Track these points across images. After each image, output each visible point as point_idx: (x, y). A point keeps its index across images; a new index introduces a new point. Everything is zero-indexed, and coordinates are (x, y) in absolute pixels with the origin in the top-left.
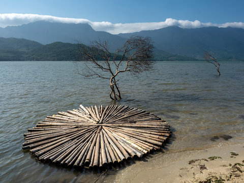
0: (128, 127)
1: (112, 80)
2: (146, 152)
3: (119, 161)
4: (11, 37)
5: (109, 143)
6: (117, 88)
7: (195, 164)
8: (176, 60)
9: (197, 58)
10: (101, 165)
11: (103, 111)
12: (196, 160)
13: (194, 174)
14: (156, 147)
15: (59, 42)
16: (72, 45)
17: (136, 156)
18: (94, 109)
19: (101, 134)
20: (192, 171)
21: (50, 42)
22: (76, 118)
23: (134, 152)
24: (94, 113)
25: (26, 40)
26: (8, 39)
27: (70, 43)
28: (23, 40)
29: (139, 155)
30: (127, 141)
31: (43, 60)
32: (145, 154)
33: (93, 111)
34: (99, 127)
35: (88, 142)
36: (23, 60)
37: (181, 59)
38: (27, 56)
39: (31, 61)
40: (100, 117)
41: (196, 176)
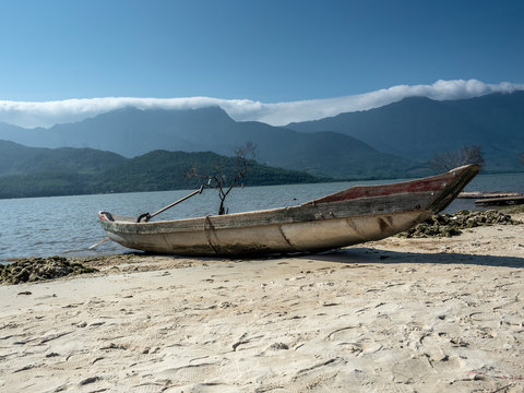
4: (63, 146)
15: (159, 151)
25: (92, 150)
28: (87, 150)
36: (89, 193)
38: (95, 183)
39: (104, 193)
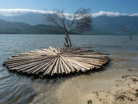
0: (78, 57)
1: (66, 35)
2: (89, 69)
3: (67, 72)
5: (62, 64)
6: (69, 40)
7: (127, 78)
8: (105, 34)
9: (116, 33)
10: (52, 74)
11: (63, 50)
12: (128, 76)
13: (128, 84)
14: (97, 67)
15: (40, 24)
17: (80, 71)
18: (58, 49)
19: (58, 59)
20: (127, 82)
22: (44, 52)
23: (79, 68)
24: (57, 50)
26: (14, 22)
29: (83, 70)
30: (76, 63)
32: (88, 70)
33: (57, 49)
34: (58, 56)
35: (47, 63)
37: (108, 34)
40: (61, 52)
41: (131, 86)
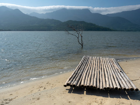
15: (70, 21)
16: (78, 22)
21: (66, 20)
27: (77, 21)
31: (61, 31)
39: (55, 31)
